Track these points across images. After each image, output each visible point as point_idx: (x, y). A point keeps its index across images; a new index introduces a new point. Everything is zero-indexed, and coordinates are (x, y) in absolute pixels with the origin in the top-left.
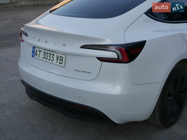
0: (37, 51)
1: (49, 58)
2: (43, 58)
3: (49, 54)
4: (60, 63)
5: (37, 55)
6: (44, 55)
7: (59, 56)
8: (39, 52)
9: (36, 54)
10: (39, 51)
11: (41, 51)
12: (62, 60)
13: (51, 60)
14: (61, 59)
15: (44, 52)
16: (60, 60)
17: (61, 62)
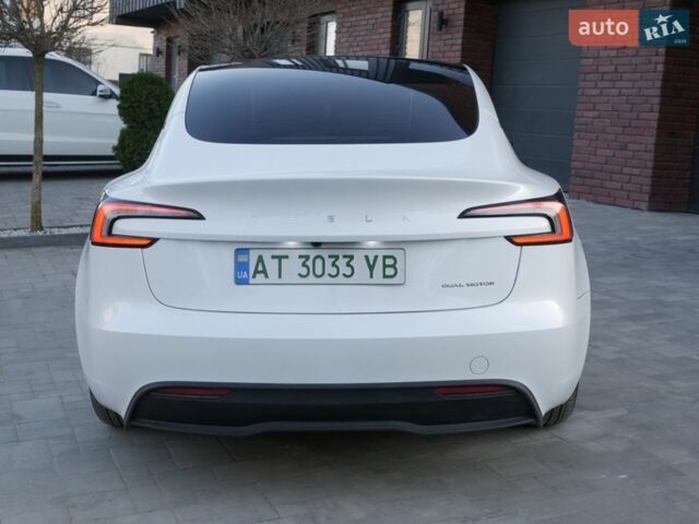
0: (260, 259)
1: (331, 270)
2: (300, 275)
3: (330, 257)
4: (385, 276)
5: (264, 272)
6: (304, 265)
7: (376, 257)
8: (277, 261)
9: (256, 272)
10: (273, 257)
11: (287, 257)
12: (393, 266)
13: (344, 275)
14: (389, 262)
15: (300, 257)
16: (385, 266)
17: (390, 271)
